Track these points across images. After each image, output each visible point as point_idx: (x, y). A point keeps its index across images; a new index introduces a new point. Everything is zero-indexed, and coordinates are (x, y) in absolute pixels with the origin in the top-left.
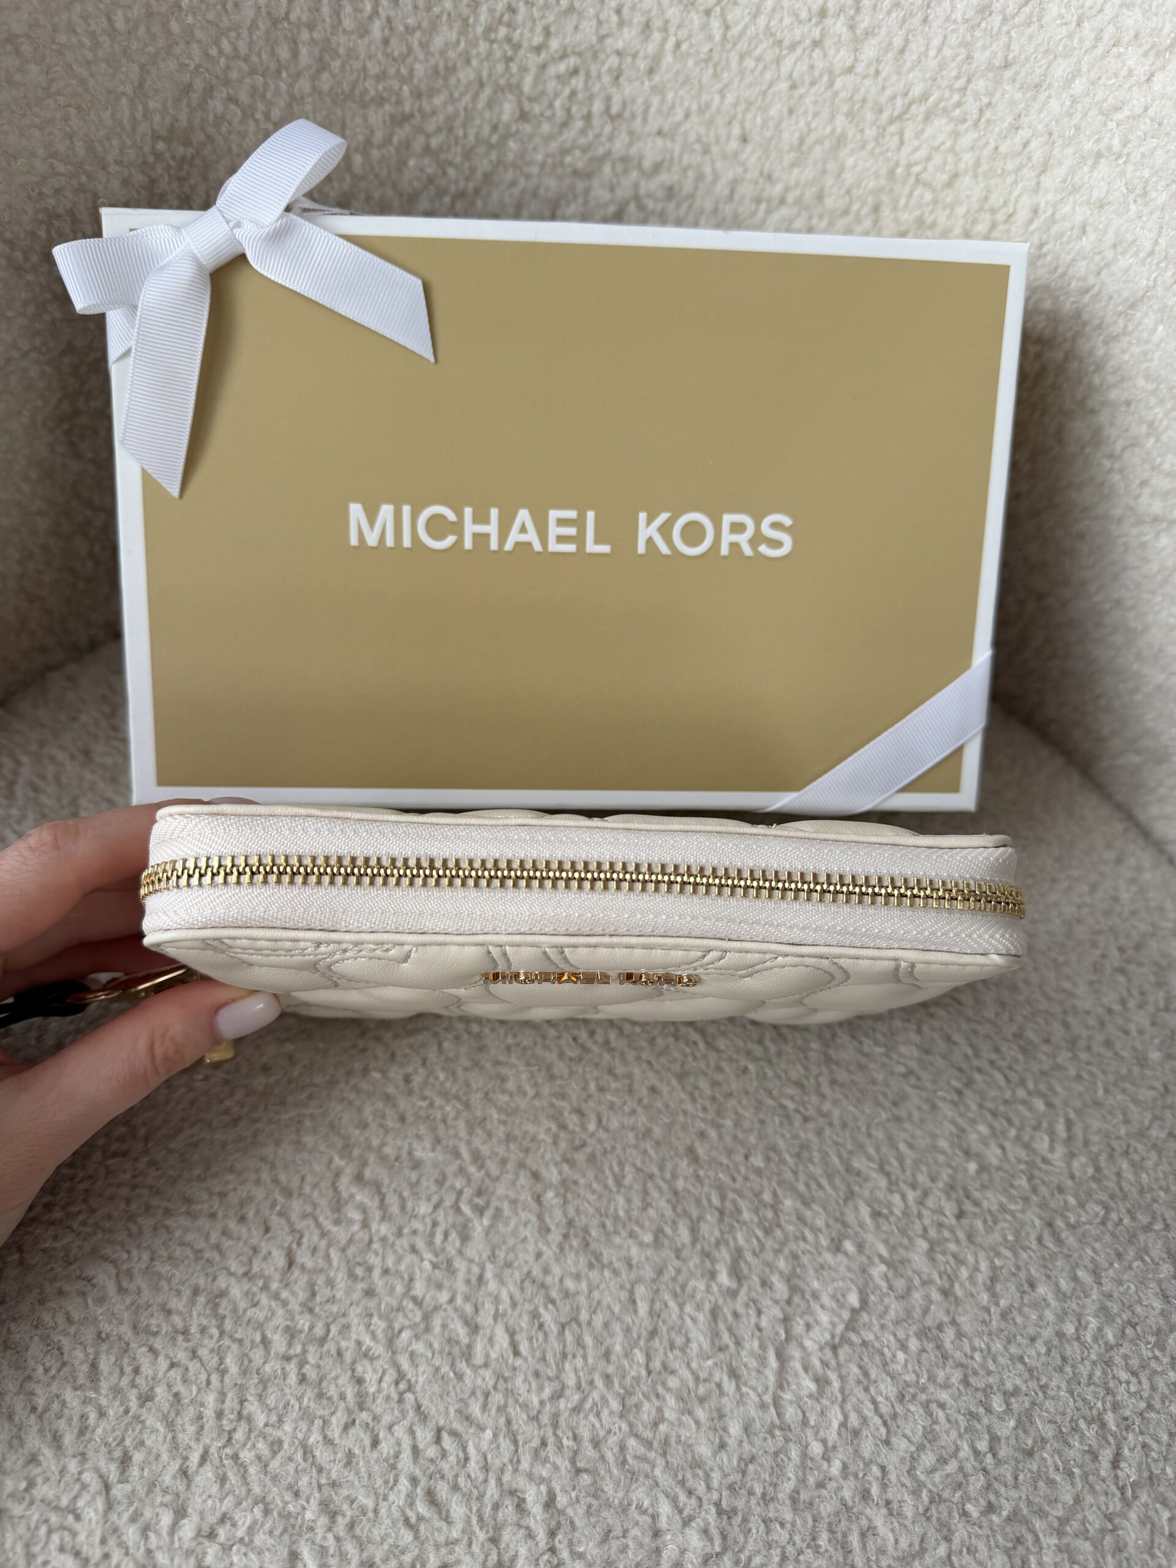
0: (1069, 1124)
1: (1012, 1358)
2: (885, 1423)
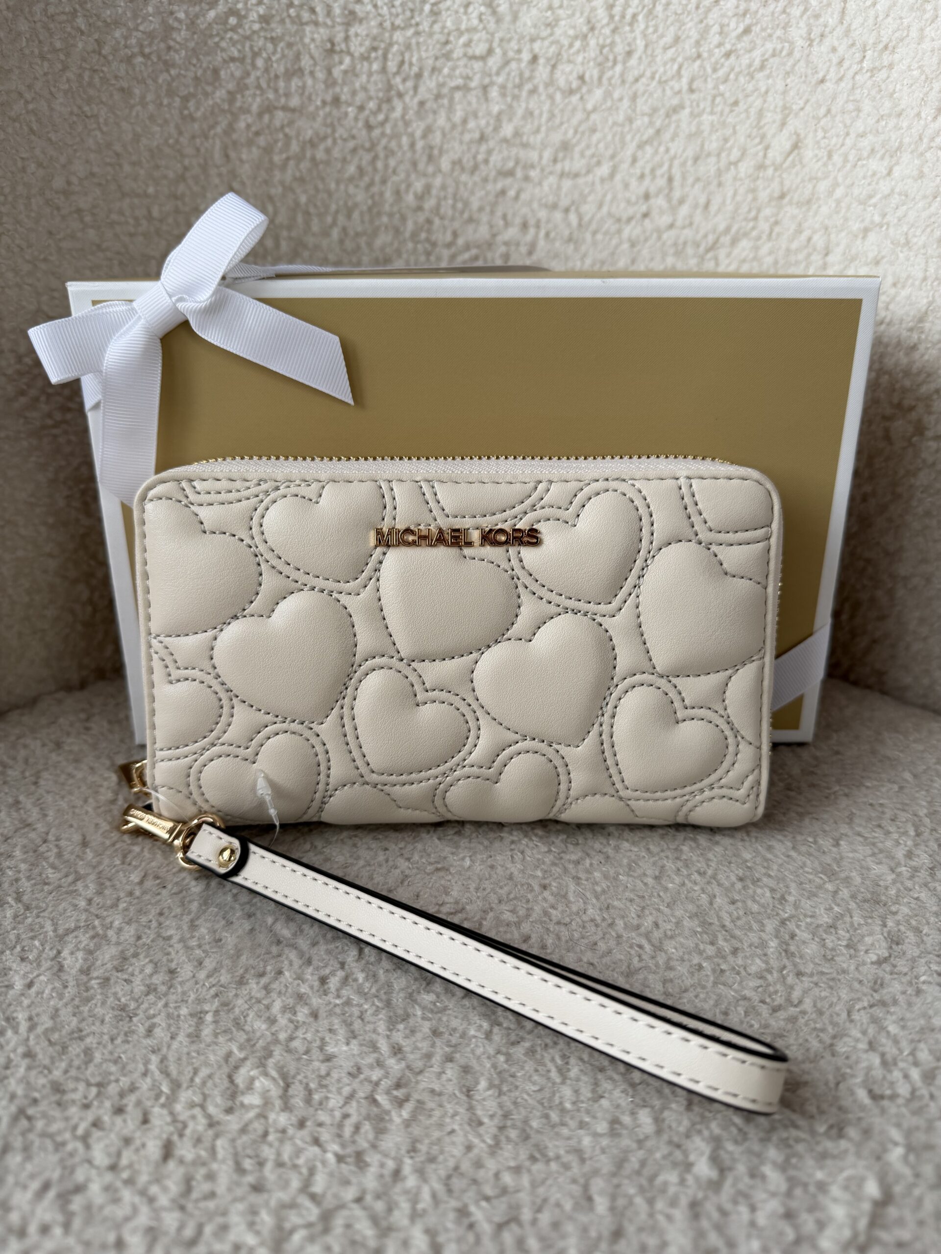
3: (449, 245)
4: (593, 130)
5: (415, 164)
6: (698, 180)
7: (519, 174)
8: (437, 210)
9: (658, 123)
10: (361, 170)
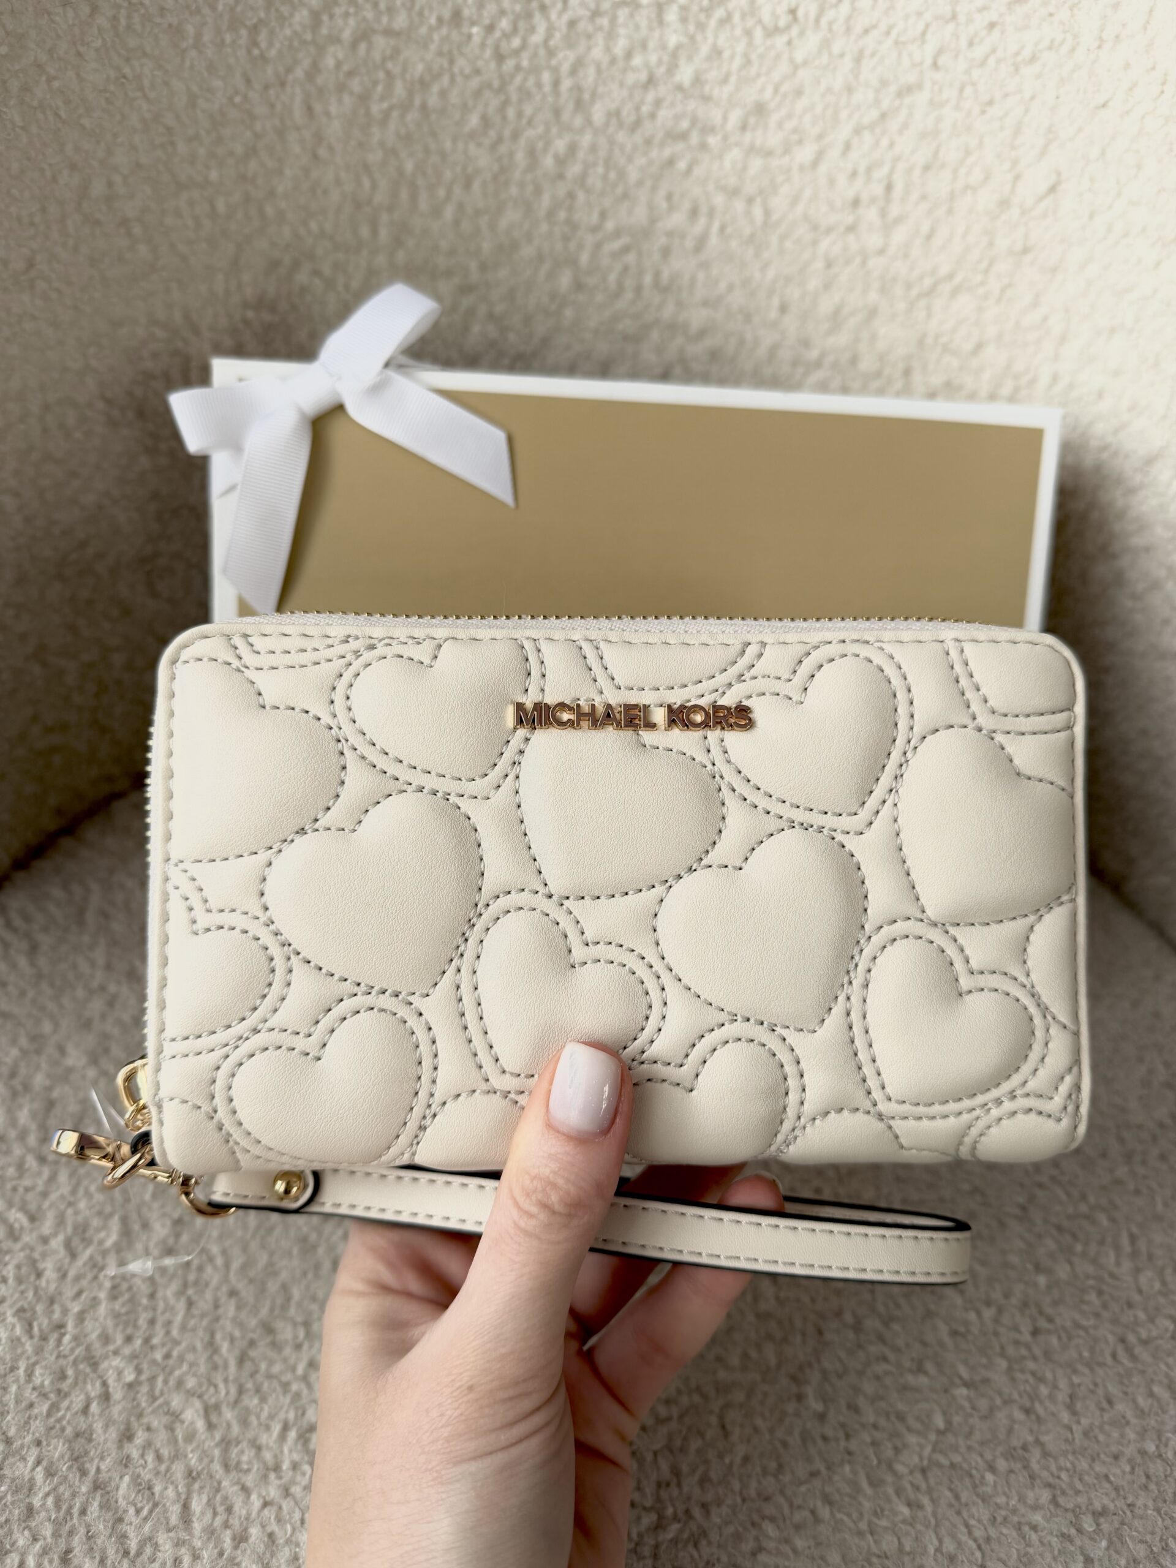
0: (1133, 1238)
1: (1097, 1476)
2: (979, 1547)
3: (595, 229)
4: (799, 93)
5: (557, 112)
6: (924, 197)
7: (694, 139)
8: (582, 180)
9: (885, 104)
10: (486, 121)
